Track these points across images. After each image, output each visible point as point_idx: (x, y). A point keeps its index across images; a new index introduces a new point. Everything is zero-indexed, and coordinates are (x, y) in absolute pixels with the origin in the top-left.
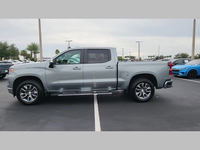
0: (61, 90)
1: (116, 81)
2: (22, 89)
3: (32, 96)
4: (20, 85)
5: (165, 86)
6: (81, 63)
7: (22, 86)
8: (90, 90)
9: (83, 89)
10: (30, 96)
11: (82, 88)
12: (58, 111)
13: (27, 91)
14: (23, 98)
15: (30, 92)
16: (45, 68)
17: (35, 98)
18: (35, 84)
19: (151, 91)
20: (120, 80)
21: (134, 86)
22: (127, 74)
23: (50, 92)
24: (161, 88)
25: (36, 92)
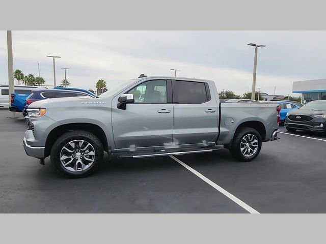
0: (132, 148)
1: (218, 131)
3: (84, 160)
5: (273, 138)
6: (168, 103)
7: (65, 143)
10: (80, 161)
11: (166, 144)
13: (74, 152)
14: (66, 166)
15: (79, 154)
16: (111, 110)
17: (90, 164)
18: (92, 139)
19: (257, 146)
20: (223, 130)
21: (239, 140)
22: (233, 121)
23: (116, 152)
24: (268, 141)
25: (92, 153)
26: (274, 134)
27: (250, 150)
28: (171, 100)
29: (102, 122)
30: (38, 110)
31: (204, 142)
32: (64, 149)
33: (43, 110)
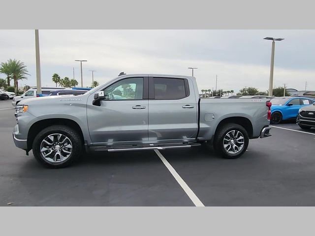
0: (110, 142)
1: (197, 127)
2: (44, 140)
3: (62, 152)
4: (40, 134)
6: (144, 99)
7: (45, 136)
9: (145, 140)
10: (59, 153)
13: (53, 144)
14: (46, 157)
15: (58, 146)
16: (86, 106)
17: (68, 156)
18: (69, 133)
19: (244, 142)
20: (202, 125)
21: (222, 136)
22: (213, 117)
23: (93, 145)
24: (257, 137)
25: (70, 146)
26: (263, 131)
27: (235, 147)
28: (147, 97)
30: (22, 107)
31: (185, 137)
32: (44, 142)
33: (26, 107)
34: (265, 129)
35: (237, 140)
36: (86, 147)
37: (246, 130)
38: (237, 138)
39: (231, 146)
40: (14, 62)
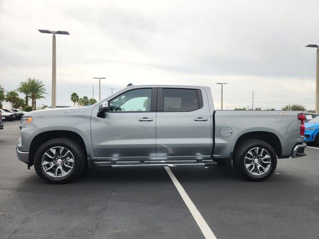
0: (115, 157)
1: (212, 142)
2: (46, 153)
3: (64, 167)
4: (42, 148)
5: (295, 154)
7: (47, 149)
8: (166, 158)
10: (60, 167)
11: (152, 155)
12: (114, 194)
13: (55, 158)
14: (47, 171)
15: (60, 160)
16: (91, 118)
17: (69, 171)
18: (71, 146)
19: (270, 162)
20: (218, 141)
21: (242, 153)
22: (231, 131)
23: (96, 160)
25: (72, 160)
26: (295, 149)
27: (260, 167)
28: (155, 109)
29: (82, 130)
30: (26, 118)
31: (198, 154)
32: (46, 155)
33: (30, 118)
34: (297, 146)
35: (262, 159)
36: (89, 162)
37: (273, 147)
38: (261, 157)
39: (255, 166)
40: (34, 81)
